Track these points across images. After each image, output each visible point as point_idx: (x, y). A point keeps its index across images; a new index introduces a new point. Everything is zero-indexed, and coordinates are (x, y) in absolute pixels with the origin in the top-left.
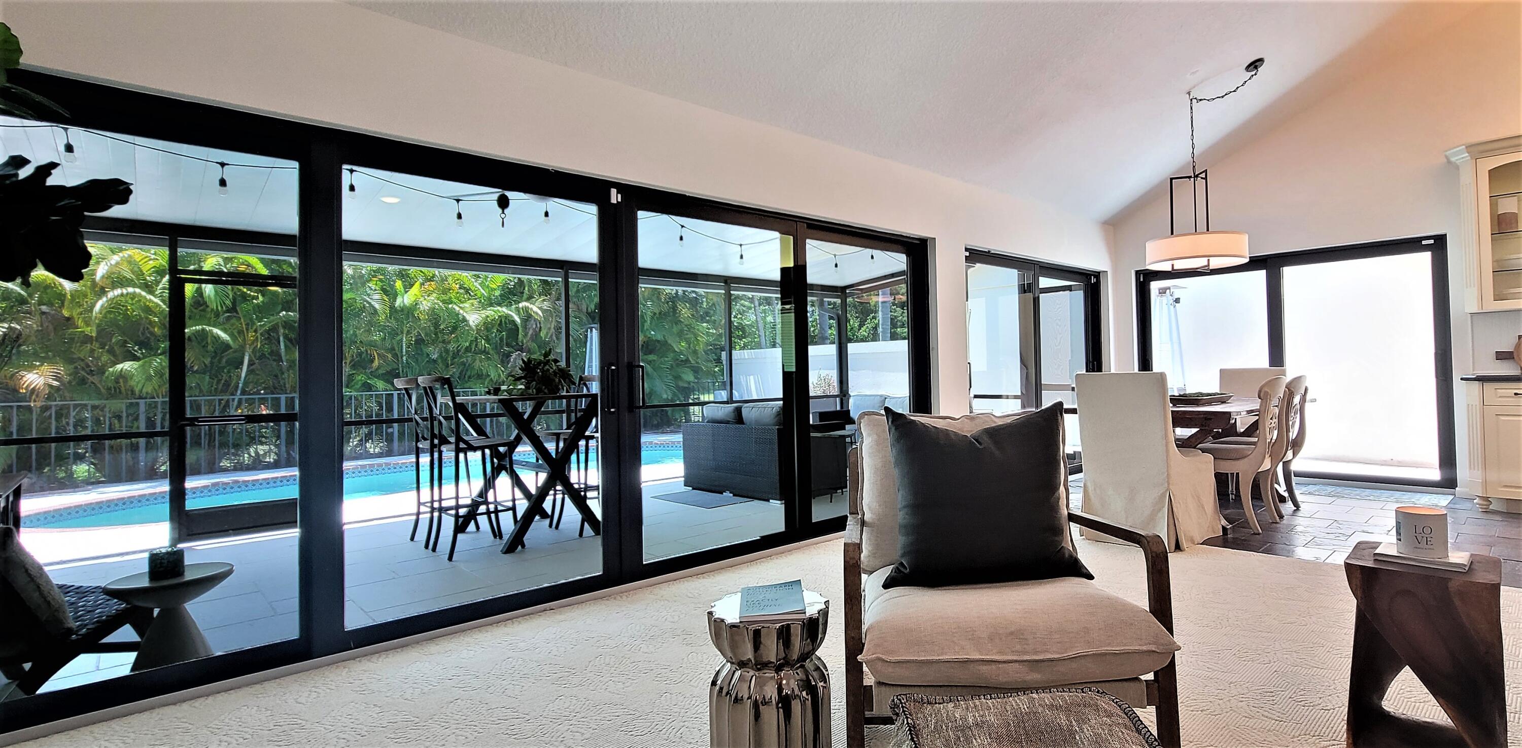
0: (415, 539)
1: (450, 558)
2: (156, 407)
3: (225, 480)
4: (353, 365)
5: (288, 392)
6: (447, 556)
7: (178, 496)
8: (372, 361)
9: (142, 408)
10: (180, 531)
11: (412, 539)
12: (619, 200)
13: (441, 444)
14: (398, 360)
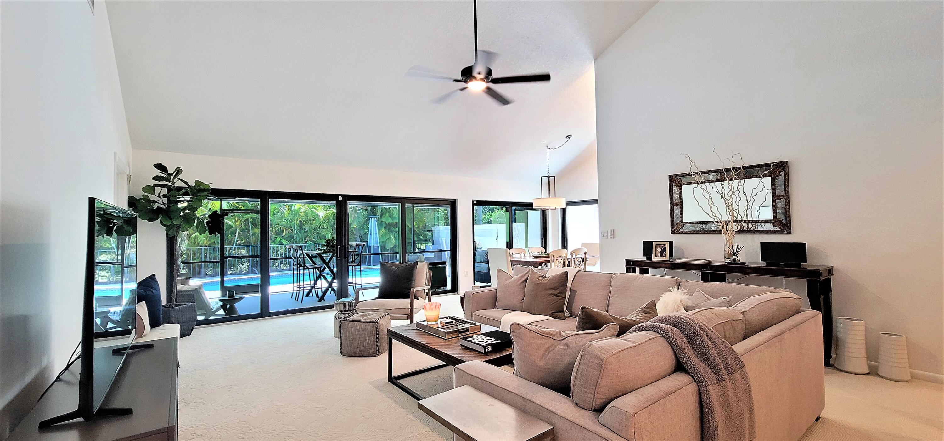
0: (293, 298)
1: (301, 303)
2: (207, 250)
3: (231, 278)
4: (276, 234)
5: (252, 244)
6: (301, 302)
7: (222, 282)
8: (283, 232)
9: (203, 250)
10: (223, 292)
11: (292, 298)
12: (342, 199)
13: (300, 267)
14: (293, 231)
